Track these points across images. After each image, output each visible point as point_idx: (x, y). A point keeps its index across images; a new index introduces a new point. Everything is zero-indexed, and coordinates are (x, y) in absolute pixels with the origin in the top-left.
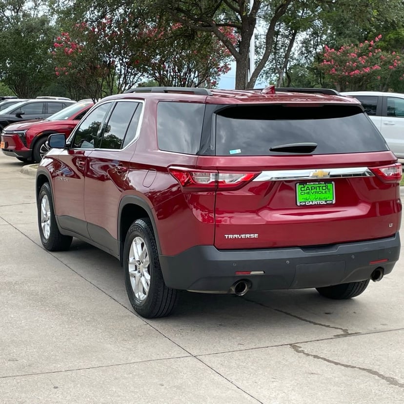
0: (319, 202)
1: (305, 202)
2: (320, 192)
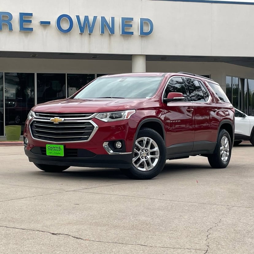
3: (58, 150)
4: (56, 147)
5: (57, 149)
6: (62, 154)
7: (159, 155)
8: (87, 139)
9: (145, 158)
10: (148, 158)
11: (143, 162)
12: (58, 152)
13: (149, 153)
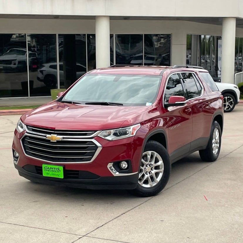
3: (57, 171)
4: (54, 168)
5: (55, 170)
6: (61, 176)
7: (163, 169)
8: (90, 160)
9: (150, 174)
10: (153, 174)
11: (148, 178)
12: (56, 173)
13: (154, 168)
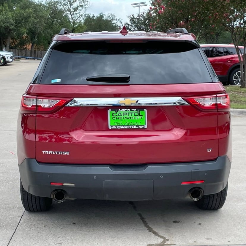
0: (130, 126)
1: (117, 126)
2: (132, 118)
